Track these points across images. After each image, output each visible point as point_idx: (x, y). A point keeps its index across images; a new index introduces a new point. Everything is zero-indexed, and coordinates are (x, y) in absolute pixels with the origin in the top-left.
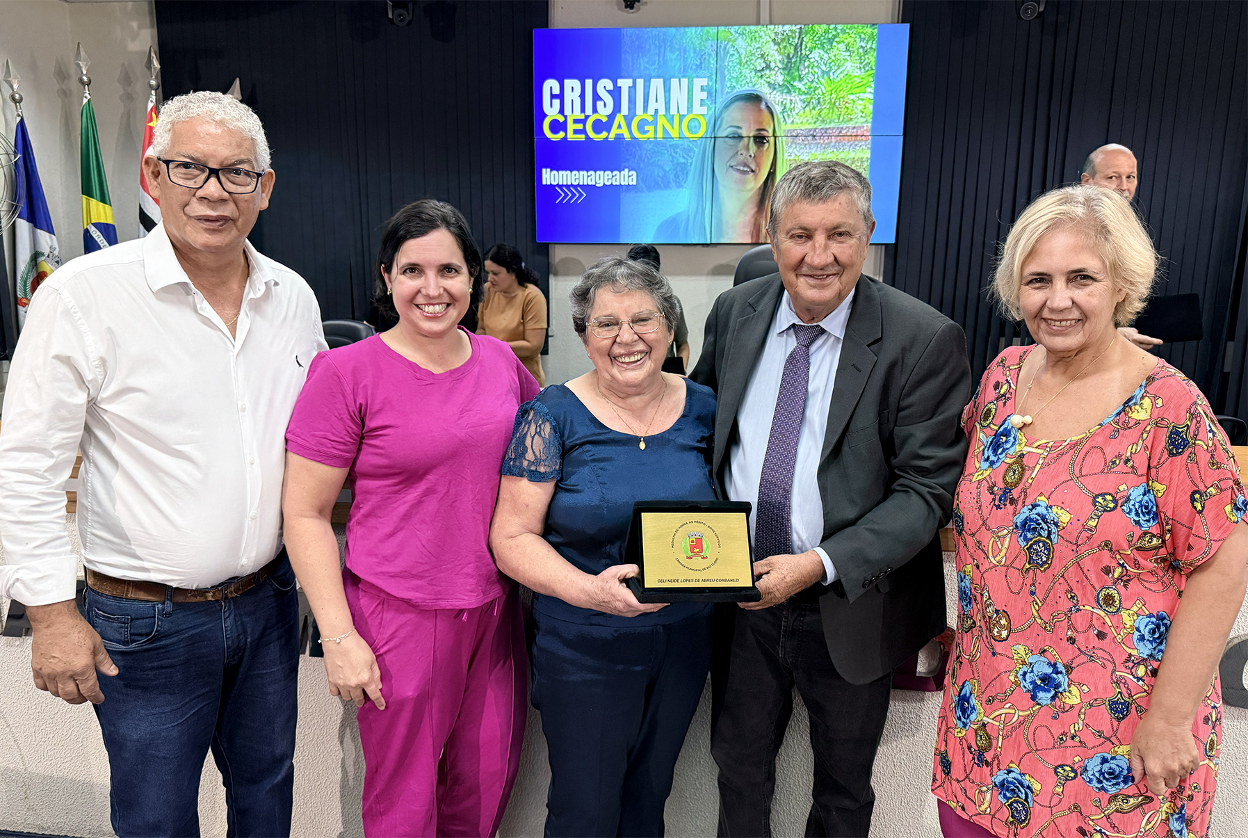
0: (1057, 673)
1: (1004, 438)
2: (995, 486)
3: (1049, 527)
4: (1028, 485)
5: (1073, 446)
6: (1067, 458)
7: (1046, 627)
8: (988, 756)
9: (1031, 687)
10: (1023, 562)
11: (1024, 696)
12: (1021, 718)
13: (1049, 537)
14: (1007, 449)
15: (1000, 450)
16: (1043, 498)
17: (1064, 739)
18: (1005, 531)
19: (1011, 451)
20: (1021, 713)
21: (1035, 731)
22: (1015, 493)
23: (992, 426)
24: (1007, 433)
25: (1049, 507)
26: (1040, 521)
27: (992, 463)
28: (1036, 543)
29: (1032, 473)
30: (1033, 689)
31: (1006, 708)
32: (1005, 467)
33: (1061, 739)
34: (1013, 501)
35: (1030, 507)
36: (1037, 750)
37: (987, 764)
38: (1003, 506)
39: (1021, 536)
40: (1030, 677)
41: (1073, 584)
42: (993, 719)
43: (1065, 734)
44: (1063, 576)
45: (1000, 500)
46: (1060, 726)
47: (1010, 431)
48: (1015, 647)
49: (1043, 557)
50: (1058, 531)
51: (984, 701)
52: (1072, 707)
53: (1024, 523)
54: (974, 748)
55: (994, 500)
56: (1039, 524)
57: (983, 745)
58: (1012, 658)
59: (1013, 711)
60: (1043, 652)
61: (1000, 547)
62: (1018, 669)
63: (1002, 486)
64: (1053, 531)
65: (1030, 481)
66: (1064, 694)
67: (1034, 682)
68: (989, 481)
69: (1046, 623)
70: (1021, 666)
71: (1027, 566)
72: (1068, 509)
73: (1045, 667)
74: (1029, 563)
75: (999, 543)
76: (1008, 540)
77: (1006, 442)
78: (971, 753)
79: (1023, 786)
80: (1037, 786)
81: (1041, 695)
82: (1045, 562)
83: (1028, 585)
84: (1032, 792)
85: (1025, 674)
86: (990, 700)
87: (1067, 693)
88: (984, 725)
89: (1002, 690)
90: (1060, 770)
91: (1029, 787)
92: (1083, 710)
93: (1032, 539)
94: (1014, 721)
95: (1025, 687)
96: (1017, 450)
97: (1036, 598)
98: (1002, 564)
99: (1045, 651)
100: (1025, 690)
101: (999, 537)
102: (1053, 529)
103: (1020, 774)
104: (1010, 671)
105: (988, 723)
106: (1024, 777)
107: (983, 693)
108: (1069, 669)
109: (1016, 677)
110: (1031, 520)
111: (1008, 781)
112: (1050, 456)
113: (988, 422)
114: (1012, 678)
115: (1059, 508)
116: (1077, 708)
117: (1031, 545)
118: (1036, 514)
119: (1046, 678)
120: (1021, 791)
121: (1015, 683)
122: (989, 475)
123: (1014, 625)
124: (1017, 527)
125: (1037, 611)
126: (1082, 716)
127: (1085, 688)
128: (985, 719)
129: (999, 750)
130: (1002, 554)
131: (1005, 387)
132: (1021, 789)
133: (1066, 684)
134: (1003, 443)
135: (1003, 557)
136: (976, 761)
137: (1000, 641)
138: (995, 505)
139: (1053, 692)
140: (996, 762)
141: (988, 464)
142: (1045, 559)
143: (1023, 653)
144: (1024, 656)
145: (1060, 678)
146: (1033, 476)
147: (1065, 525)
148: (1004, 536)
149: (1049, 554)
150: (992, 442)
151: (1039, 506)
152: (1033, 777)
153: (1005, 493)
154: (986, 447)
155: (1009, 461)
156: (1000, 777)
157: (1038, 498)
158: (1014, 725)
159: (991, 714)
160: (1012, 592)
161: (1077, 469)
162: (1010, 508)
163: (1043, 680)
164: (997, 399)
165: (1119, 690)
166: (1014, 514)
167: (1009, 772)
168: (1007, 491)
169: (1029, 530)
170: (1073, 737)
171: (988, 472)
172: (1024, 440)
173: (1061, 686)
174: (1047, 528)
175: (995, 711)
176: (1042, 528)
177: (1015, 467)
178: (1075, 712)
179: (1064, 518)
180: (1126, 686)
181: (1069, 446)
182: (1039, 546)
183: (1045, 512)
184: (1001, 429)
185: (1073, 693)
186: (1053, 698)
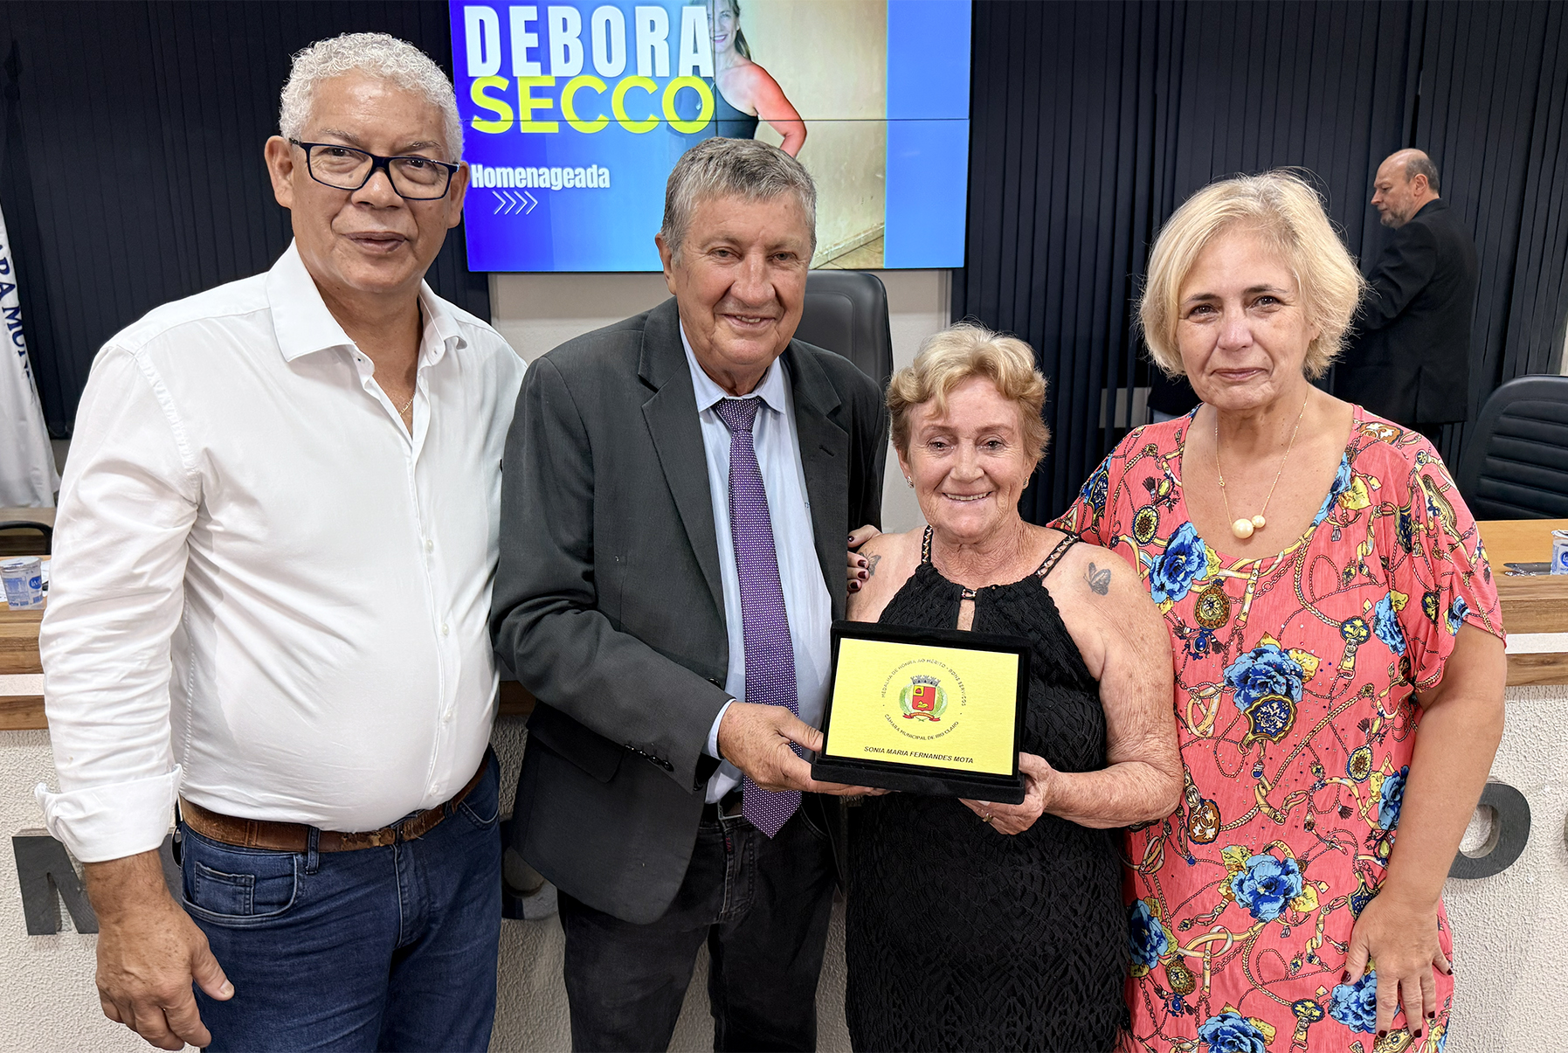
0: (1287, 874)
1: (1184, 558)
2: (1184, 627)
3: (1288, 680)
4: (1241, 624)
5: (1290, 561)
6: (1286, 579)
7: (1275, 816)
8: (1191, 999)
9: (1251, 899)
10: (1243, 730)
11: (1241, 912)
12: (1237, 945)
13: (1288, 694)
14: (1193, 572)
15: (1182, 576)
16: (1270, 640)
17: (1300, 963)
18: (1211, 690)
19: (1199, 575)
20: (1236, 938)
21: (1258, 958)
22: (1221, 635)
23: (1156, 541)
24: (1185, 550)
25: (1284, 652)
26: (1273, 673)
27: (1171, 593)
28: (1264, 704)
29: (1242, 607)
30: (1255, 901)
31: (1214, 933)
32: (1193, 600)
33: (1296, 965)
34: (1218, 647)
35: (1253, 654)
36: (1264, 983)
37: (1190, 1010)
38: (1204, 655)
39: (1239, 695)
40: (1249, 886)
41: (1322, 754)
42: (1193, 950)
43: (1299, 956)
44: (1308, 745)
45: (1198, 646)
46: (1292, 946)
47: (1190, 547)
48: (1226, 850)
49: (1278, 723)
50: (1303, 683)
51: (1175, 927)
52: (1308, 915)
53: (1244, 679)
54: (1167, 989)
55: (1188, 646)
56: (1272, 677)
57: (1181, 986)
58: (1222, 865)
59: (1224, 936)
60: (1268, 849)
61: (1205, 712)
62: (1231, 877)
63: (1196, 625)
64: (1296, 684)
65: (1243, 618)
66: (1297, 900)
67: (1254, 893)
68: (1174, 620)
69: (1275, 811)
70: (1235, 873)
71: (1251, 737)
72: (1312, 651)
73: (1270, 869)
74: (1254, 733)
75: (1202, 706)
76: (1216, 701)
77: (1188, 562)
78: (1162, 997)
79: (1246, 1035)
80: (1269, 1031)
81: (1265, 907)
82: (1281, 729)
83: (1251, 765)
84: (1263, 1040)
85: (1241, 882)
86: (1186, 925)
87: (1301, 898)
88: (1181, 958)
89: (1208, 910)
90: (1299, 1008)
91: (1256, 1035)
92: (1321, 918)
93: (1259, 699)
94: (1226, 949)
95: (1242, 901)
96: (1210, 575)
97: (1263, 779)
98: (1209, 735)
99: (1272, 847)
100: (1241, 904)
101: (1200, 698)
102: (1295, 681)
103: (1241, 1019)
104: (1220, 882)
105: (1185, 956)
106: (1247, 1023)
107: (1173, 915)
108: (1303, 864)
109: (1229, 888)
110: (1256, 672)
111: (1223, 1032)
112: (1264, 580)
113: (1149, 536)
114: (1223, 891)
115: (1300, 652)
116: (1314, 915)
117: (1258, 708)
118: (1265, 664)
119: (1273, 885)
120: (1244, 1043)
121: (1230, 898)
122: (1171, 610)
123: (1225, 819)
124: (1230, 683)
125: (1264, 798)
126: (1321, 926)
127: (1323, 886)
128: (1179, 950)
129: (1208, 990)
130: (1209, 720)
131: (1165, 486)
132: (1244, 1039)
133: (1299, 885)
134: (1183, 564)
135: (1209, 726)
136: (1171, 1008)
137: (1203, 843)
138: (1190, 653)
139: (1282, 900)
140: (1204, 1006)
141: (1164, 595)
142: (1281, 725)
143: (1238, 856)
144: (1241, 860)
145: (1294, 880)
146: (1246, 609)
147: (1312, 675)
148: (1211, 697)
149: (1288, 718)
150: (1162, 564)
151: (1268, 652)
152: (1261, 1021)
153: (1203, 635)
154: (1154, 570)
155: (1196, 588)
156: (1212, 1025)
157: (1263, 641)
158: (1226, 955)
159: (1189, 943)
160: (1224, 774)
161: (1306, 591)
162: (1215, 658)
163: (1267, 887)
164: (1157, 502)
165: (1363, 880)
166: (1225, 665)
167: (1224, 1018)
168: (1205, 632)
169: (1253, 687)
170: (1310, 959)
171: (1168, 606)
172: (1217, 560)
173: (1292, 890)
174: (1282, 680)
175: (1195, 938)
176: (1277, 682)
177: (1208, 597)
178: (1312, 921)
179: (1310, 664)
180: (1370, 873)
181: (1284, 564)
182: (1272, 708)
183: (1278, 660)
184: (1174, 544)
185: (1309, 896)
186: (1282, 909)
